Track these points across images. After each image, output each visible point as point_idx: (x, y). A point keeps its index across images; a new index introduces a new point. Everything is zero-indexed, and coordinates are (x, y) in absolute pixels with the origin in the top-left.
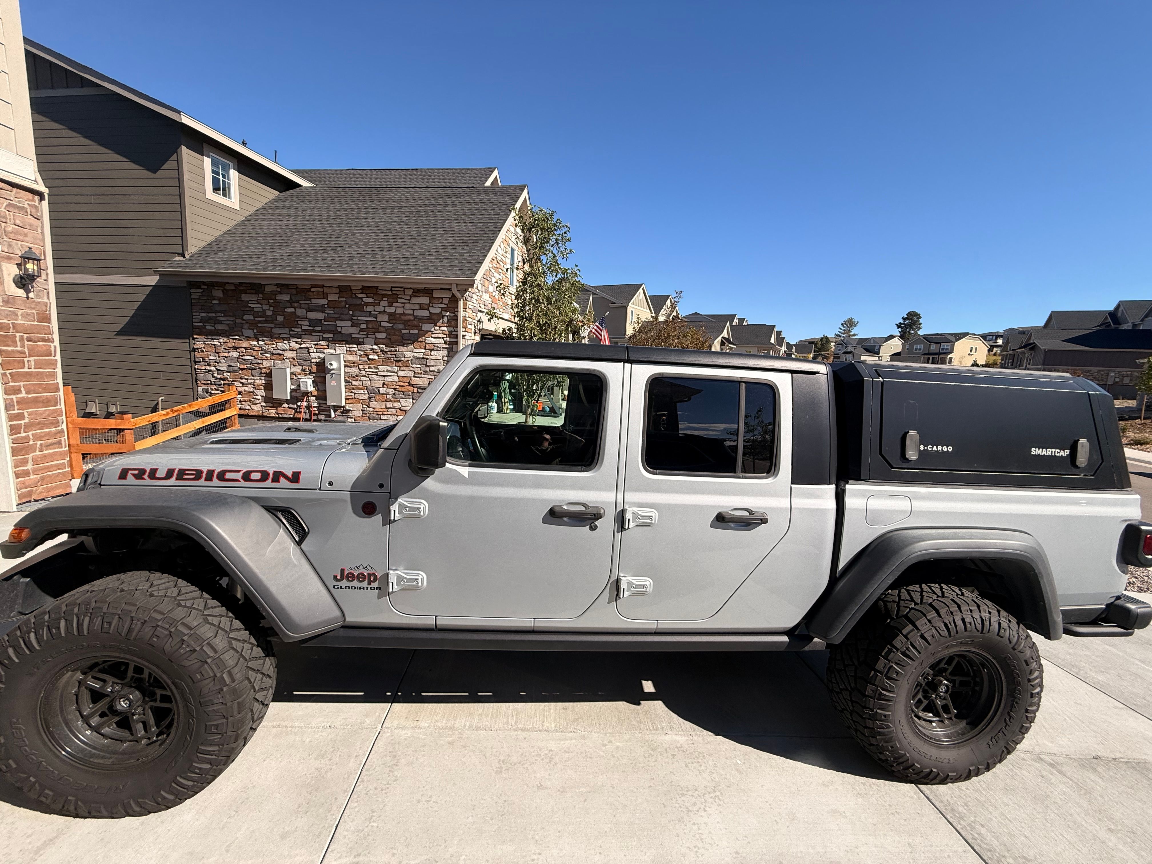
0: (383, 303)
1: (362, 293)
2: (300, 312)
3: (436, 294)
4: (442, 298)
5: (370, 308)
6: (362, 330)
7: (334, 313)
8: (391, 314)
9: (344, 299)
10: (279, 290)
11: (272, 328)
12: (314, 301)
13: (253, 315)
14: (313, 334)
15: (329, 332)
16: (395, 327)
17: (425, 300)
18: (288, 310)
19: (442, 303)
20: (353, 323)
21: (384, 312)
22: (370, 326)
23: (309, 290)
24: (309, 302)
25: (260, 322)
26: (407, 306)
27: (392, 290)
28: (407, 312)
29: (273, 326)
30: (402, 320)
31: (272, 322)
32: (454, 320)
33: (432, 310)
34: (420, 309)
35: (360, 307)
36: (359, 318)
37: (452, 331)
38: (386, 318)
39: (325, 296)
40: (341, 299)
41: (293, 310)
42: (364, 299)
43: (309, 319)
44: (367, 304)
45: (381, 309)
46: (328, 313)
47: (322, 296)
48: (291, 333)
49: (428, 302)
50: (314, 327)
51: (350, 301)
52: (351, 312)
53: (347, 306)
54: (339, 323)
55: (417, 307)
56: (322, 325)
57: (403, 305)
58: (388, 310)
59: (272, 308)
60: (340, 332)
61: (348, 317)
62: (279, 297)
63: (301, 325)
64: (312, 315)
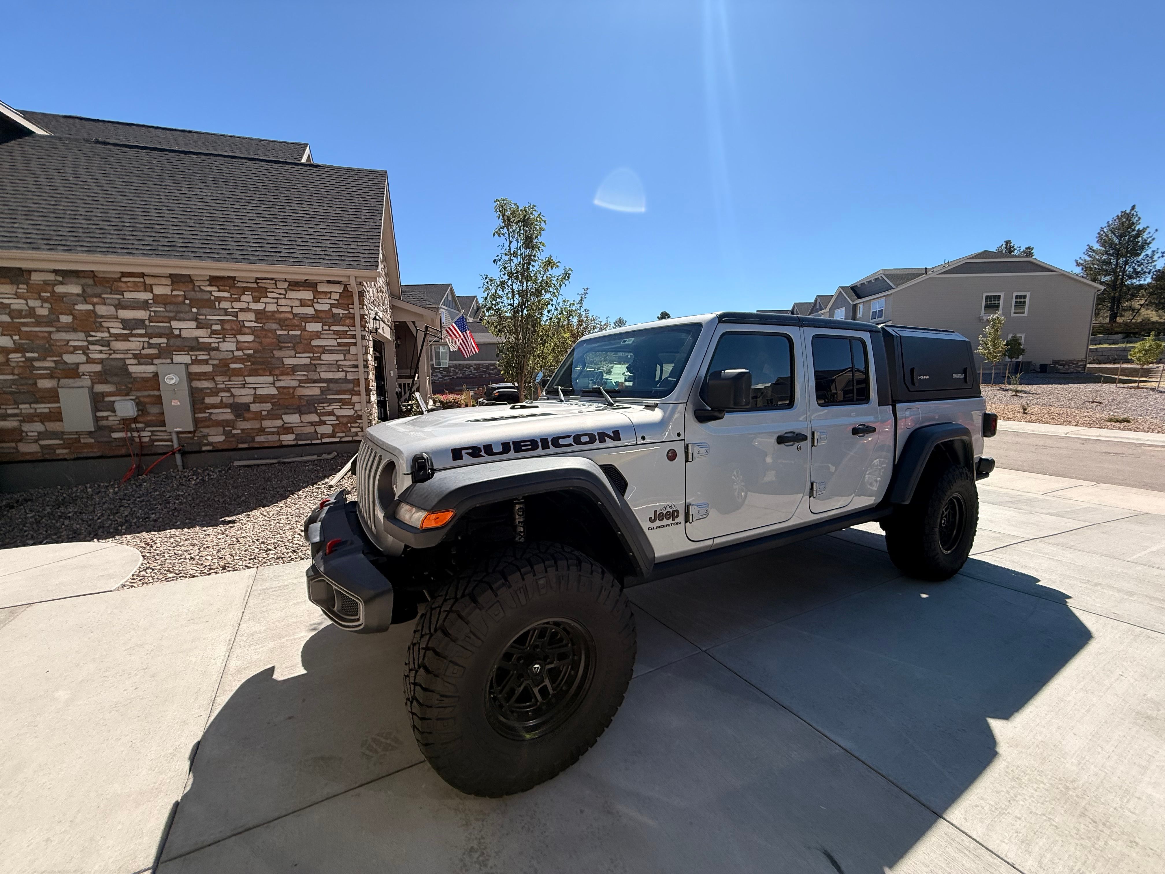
0: (244, 298)
1: (210, 285)
2: (101, 310)
3: (321, 288)
4: (330, 293)
5: (224, 305)
6: (214, 332)
7: (166, 311)
8: (257, 312)
9: (183, 293)
10: (60, 279)
11: (50, 333)
12: (128, 295)
13: (9, 314)
14: (130, 339)
15: (160, 336)
16: (266, 328)
17: (307, 295)
18: (82, 307)
19: (330, 298)
20: (199, 323)
21: (248, 310)
22: (227, 326)
23: (119, 280)
24: (121, 297)
25: (25, 324)
26: (282, 302)
27: (258, 283)
28: (281, 309)
29: (54, 329)
30: (275, 319)
31: (49, 324)
32: (349, 318)
33: (318, 307)
34: (301, 305)
35: (210, 304)
36: (208, 317)
37: (347, 331)
38: (252, 316)
39: (148, 288)
40: (175, 293)
41: (90, 307)
42: (214, 293)
43: (121, 319)
44: (220, 299)
45: (244, 306)
46: (154, 311)
47: (142, 288)
48: (90, 339)
49: (312, 298)
50: (132, 329)
51: (192, 294)
52: (194, 310)
53: (187, 302)
54: (175, 324)
55: (297, 303)
56: (145, 327)
57: (275, 301)
58: (253, 306)
59: (46, 305)
60: (179, 336)
61: (190, 316)
62: (60, 289)
63: (108, 328)
64: (126, 314)
